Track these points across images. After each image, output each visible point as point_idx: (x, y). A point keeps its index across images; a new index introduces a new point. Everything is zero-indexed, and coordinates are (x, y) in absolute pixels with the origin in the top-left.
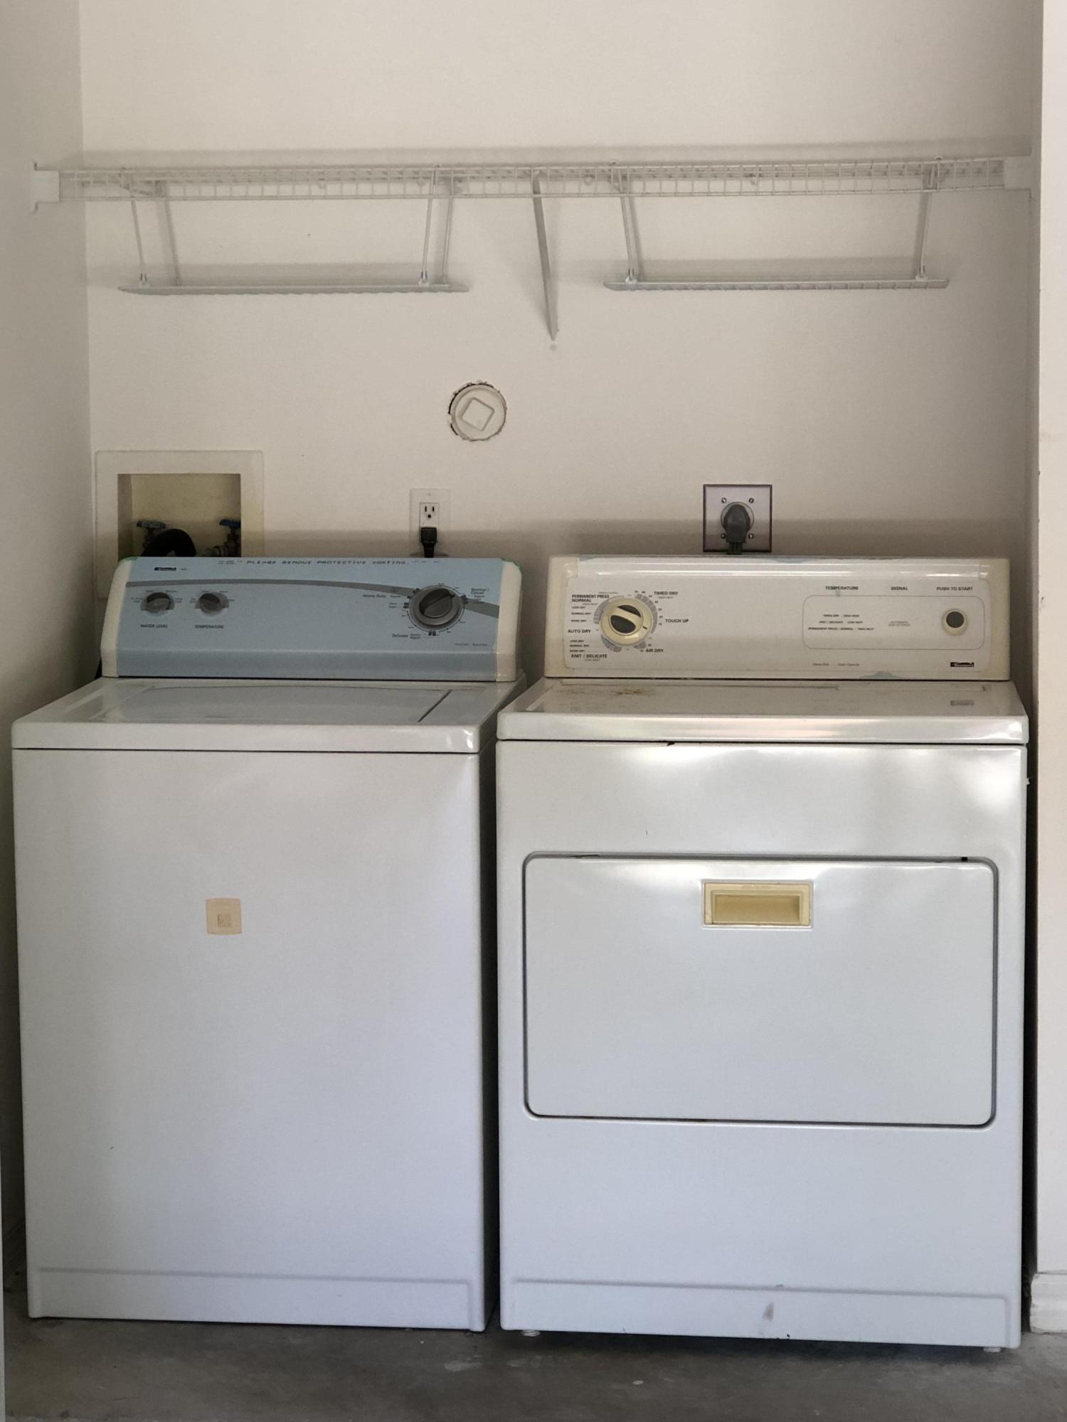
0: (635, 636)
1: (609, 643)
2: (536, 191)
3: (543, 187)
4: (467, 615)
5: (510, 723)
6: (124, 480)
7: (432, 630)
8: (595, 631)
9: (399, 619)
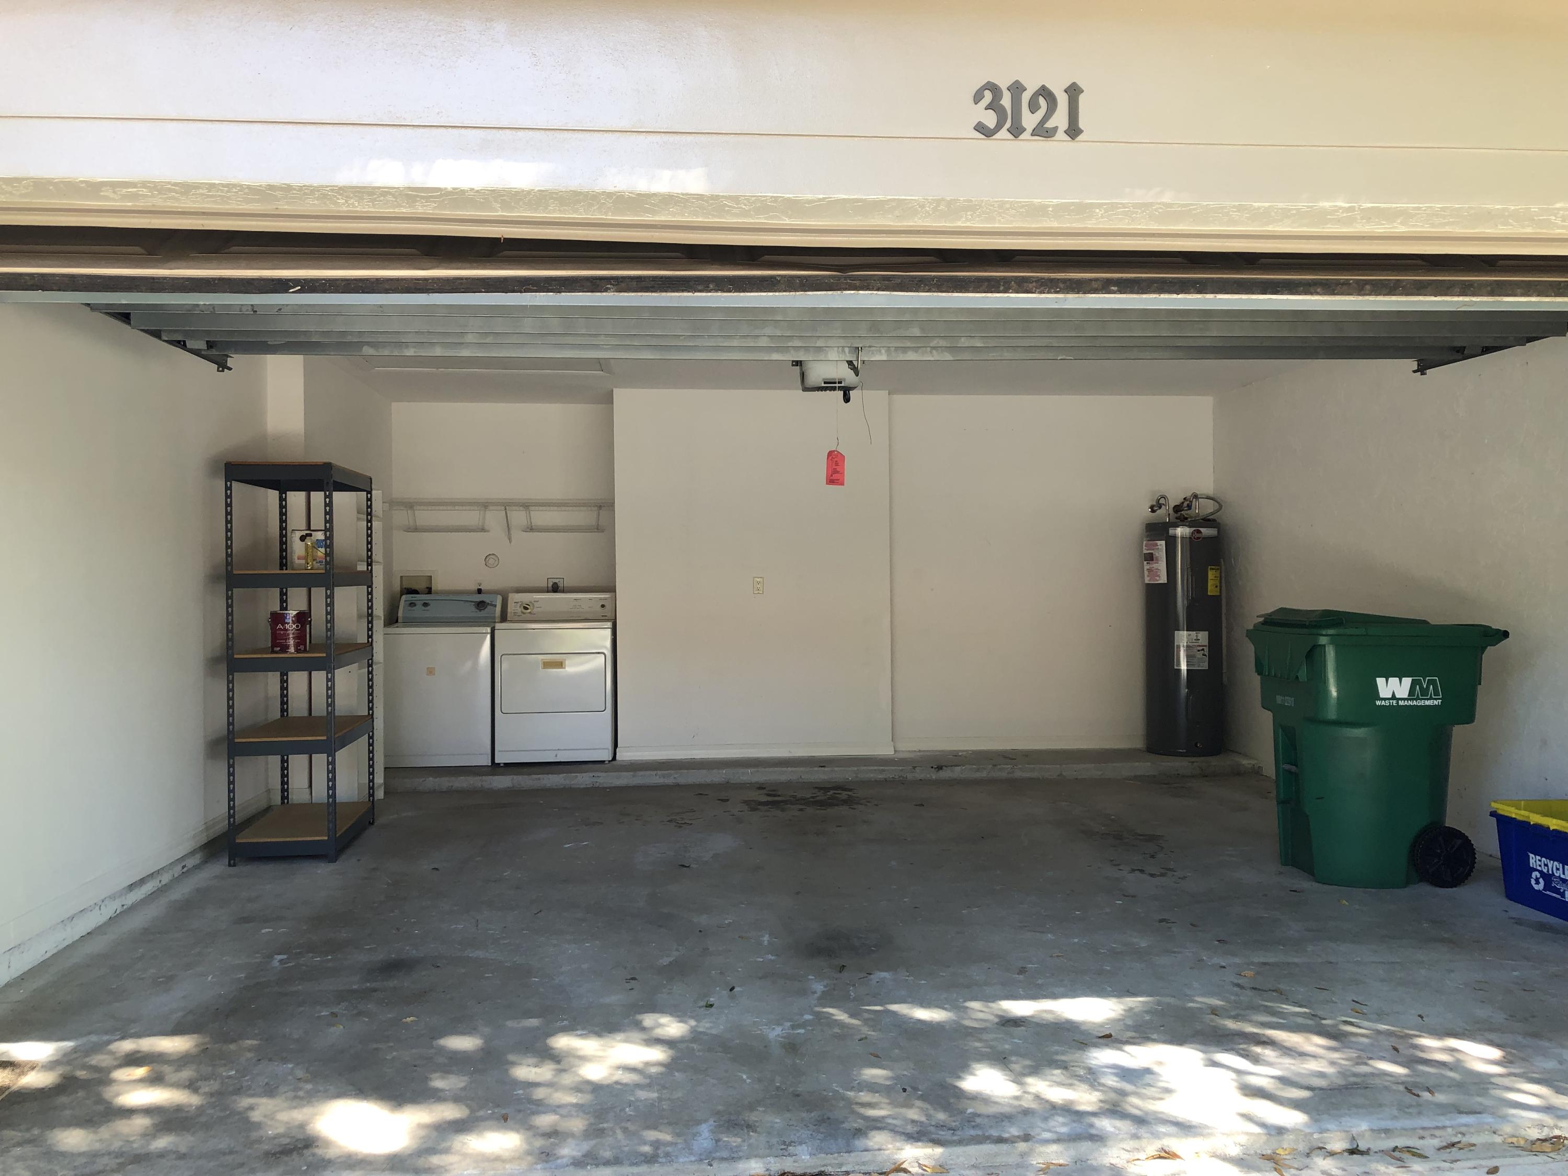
0: (529, 611)
1: (522, 612)
2: (506, 509)
3: (507, 507)
4: (489, 607)
5: (498, 626)
6: (401, 577)
7: (480, 610)
8: (519, 610)
9: (473, 608)
